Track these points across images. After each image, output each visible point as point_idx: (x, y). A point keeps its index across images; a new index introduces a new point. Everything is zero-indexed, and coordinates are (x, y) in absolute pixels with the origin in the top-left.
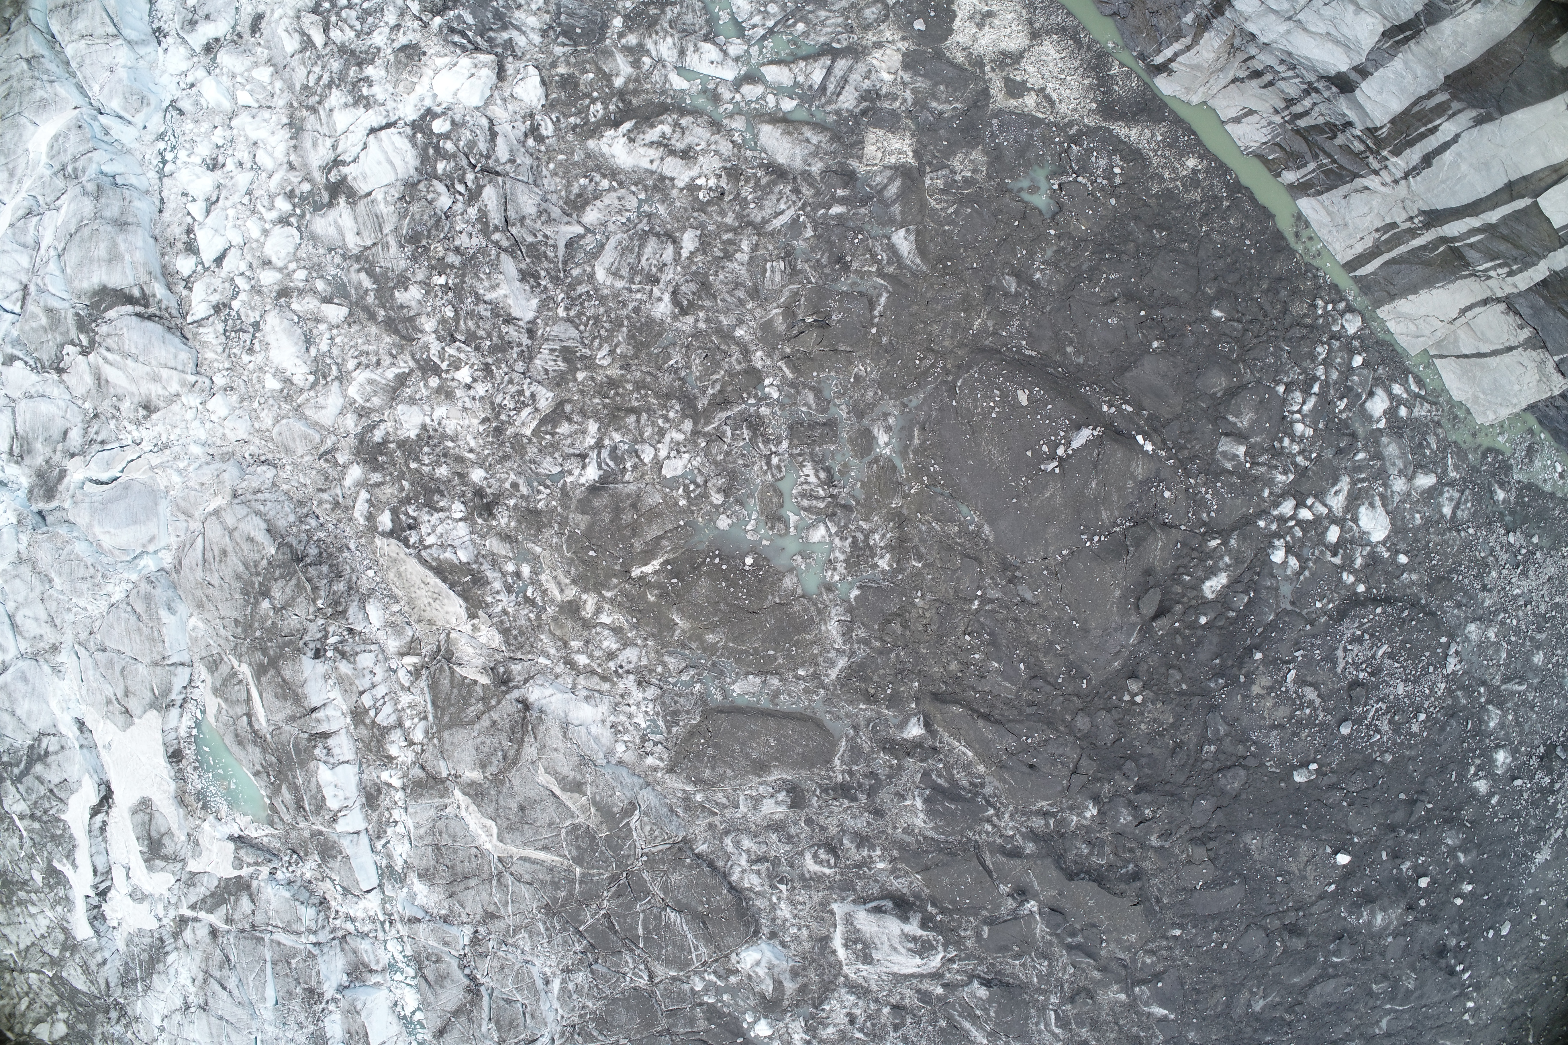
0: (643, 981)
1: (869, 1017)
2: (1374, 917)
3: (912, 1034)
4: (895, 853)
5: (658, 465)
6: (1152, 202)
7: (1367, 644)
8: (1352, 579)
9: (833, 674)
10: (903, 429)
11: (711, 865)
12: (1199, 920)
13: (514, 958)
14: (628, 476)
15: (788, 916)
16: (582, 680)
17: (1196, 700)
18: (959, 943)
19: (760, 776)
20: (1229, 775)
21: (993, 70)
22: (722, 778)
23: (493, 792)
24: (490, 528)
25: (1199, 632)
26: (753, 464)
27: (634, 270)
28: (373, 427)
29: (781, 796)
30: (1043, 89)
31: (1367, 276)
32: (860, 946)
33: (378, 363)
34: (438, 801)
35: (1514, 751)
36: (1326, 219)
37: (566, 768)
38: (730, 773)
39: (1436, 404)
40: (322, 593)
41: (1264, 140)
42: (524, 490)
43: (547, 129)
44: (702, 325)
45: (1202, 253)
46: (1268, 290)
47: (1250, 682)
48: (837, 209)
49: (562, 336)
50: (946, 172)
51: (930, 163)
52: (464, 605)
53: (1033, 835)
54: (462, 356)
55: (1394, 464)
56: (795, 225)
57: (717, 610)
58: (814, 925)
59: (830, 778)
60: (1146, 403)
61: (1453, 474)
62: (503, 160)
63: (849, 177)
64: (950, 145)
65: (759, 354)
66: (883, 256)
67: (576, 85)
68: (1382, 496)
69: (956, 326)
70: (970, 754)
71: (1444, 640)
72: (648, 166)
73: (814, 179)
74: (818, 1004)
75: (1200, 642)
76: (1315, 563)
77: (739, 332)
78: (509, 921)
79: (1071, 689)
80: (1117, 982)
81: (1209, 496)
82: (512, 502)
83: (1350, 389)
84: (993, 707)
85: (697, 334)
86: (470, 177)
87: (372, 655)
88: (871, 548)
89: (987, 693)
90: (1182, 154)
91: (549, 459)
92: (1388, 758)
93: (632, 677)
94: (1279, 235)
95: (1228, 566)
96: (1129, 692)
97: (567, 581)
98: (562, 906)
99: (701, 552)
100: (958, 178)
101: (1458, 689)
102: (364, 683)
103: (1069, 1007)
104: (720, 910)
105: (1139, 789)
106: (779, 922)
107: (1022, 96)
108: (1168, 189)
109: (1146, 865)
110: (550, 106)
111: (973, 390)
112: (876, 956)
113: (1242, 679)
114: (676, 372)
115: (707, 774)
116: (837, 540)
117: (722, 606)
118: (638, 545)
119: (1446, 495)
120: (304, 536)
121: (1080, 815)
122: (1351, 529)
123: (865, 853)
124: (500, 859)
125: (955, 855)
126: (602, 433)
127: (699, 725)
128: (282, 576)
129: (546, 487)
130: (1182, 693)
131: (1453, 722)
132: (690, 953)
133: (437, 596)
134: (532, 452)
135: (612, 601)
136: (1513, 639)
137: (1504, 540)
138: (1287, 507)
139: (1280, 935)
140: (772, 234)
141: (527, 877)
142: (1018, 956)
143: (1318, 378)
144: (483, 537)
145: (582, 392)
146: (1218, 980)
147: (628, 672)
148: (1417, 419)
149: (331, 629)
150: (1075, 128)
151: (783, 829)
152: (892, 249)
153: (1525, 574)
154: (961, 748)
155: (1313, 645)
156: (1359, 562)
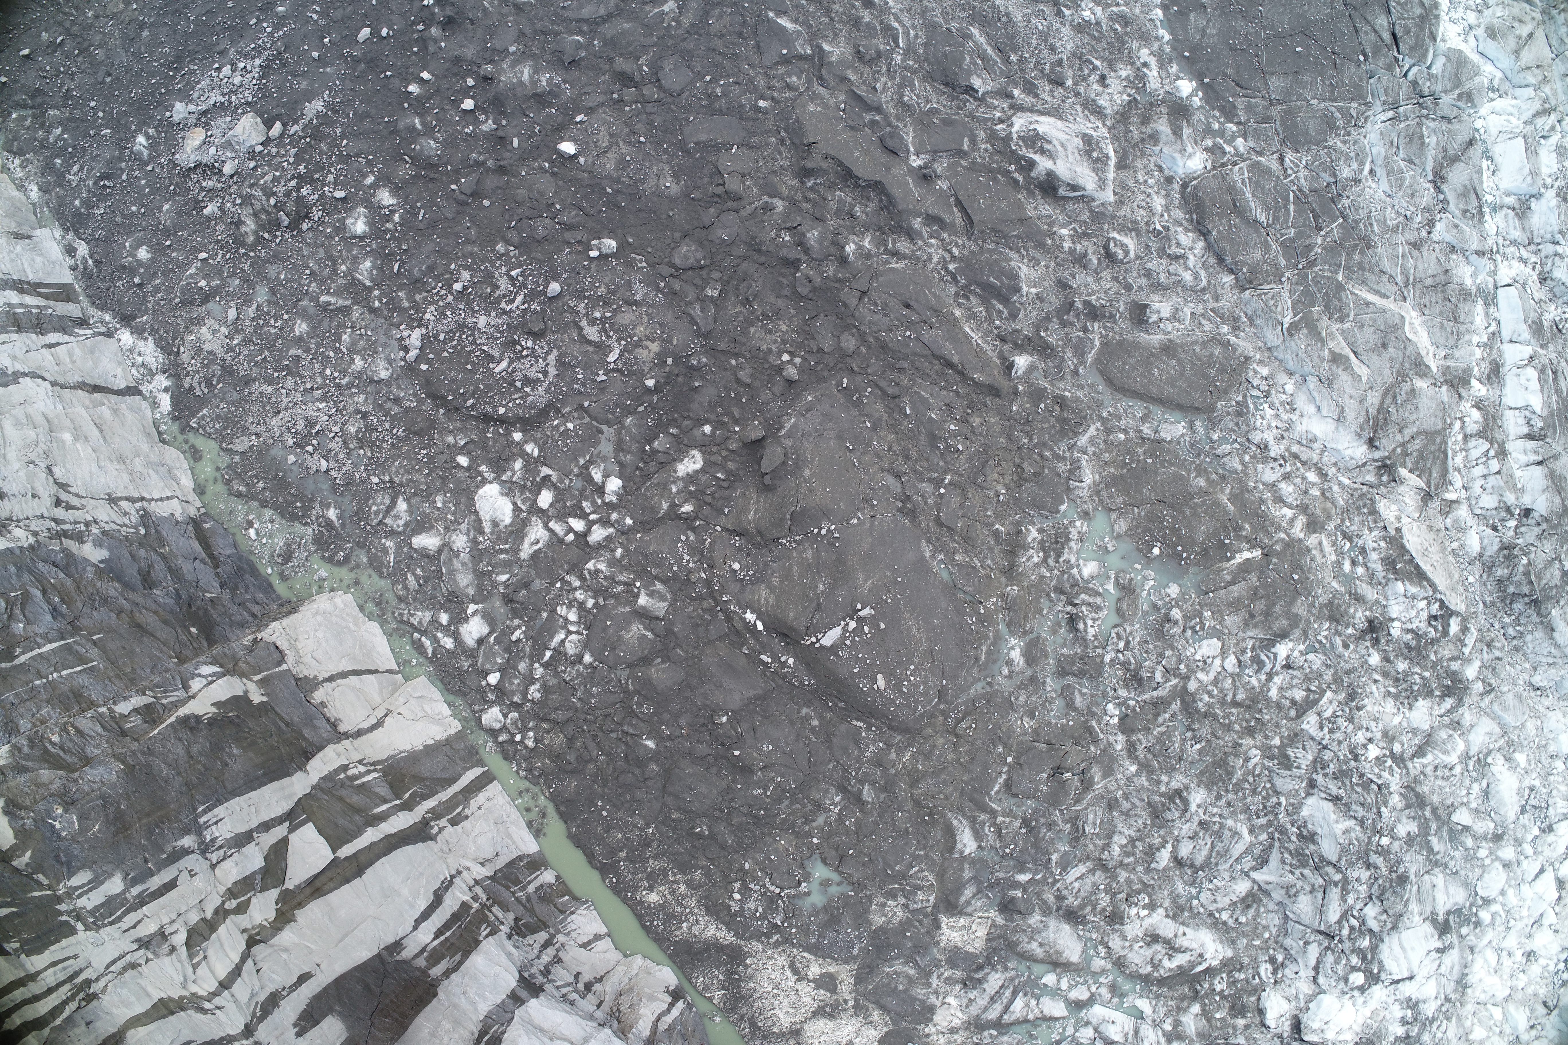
0: (1290, 157)
1: (1084, 79)
2: (531, 77)
3: (1045, 53)
4: (1049, 241)
5: (1224, 653)
6: (703, 862)
7: (518, 376)
8: (529, 448)
9: (1092, 431)
10: (995, 661)
11: (1221, 260)
12: (736, 111)
13: (1401, 202)
14: (1250, 644)
15: (1155, 197)
16: (1315, 458)
17: (722, 346)
18: (993, 136)
19: (1170, 340)
20: (692, 260)
21: (846, 1002)
22: (1204, 345)
23: (1407, 365)
24: (1371, 610)
25: (712, 417)
26: (1139, 643)
27: (1219, 835)
28: (1449, 712)
29: (1154, 318)
30: (799, 980)
31: (472, 767)
32: (1095, 154)
33: (1436, 768)
34: (1451, 363)
35: (341, 229)
36: (512, 829)
37: (1344, 377)
38: (1197, 349)
39: (402, 622)
40: (1521, 569)
41: (573, 917)
42: (1338, 641)
43: (1265, 969)
44: (1165, 778)
45: (657, 806)
46: (587, 762)
47: (661, 357)
48: (1024, 878)
49: (1288, 780)
50: (913, 907)
51: (926, 915)
52: (1405, 542)
53: (911, 235)
54: (1376, 770)
55: (463, 564)
56: (1065, 866)
57: (1193, 508)
58: (1131, 183)
59: (1105, 328)
60: (743, 661)
61: (390, 544)
62: (1315, 944)
63: (1007, 907)
64: (904, 932)
65: (1119, 747)
66: (988, 831)
67: (1232, 1007)
68: (481, 531)
69: (928, 756)
70: (967, 329)
71: (424, 367)
72: (1187, 930)
73: (1040, 908)
74: (1133, 103)
75: (712, 407)
76: (571, 471)
77: (1133, 768)
78: (1400, 239)
79: (859, 379)
80: (831, 63)
81: (686, 557)
82: (1350, 631)
83: (507, 650)
84: (940, 374)
85: (1171, 770)
86: (1345, 932)
87: (1481, 505)
88: (1043, 549)
89: (944, 388)
90: (661, 907)
91: (1315, 667)
92: (500, 248)
93: (1272, 454)
94: (565, 817)
95: (674, 482)
96: (795, 365)
97: (1314, 552)
98: (1356, 245)
99: (1197, 565)
100: (902, 900)
101: (407, 309)
102: (1492, 481)
103: (882, 47)
104: (1221, 216)
105: (794, 264)
106: (1163, 193)
107: (821, 975)
108: (684, 874)
109: (792, 182)
110: (1258, 990)
111: (926, 694)
112: (1079, 142)
113: (670, 361)
114: (1194, 737)
115: (1217, 351)
116: (1073, 561)
117: (1188, 511)
118: (1253, 579)
119: (401, 523)
120: (1523, 620)
121: (860, 247)
122: (524, 501)
123: (1079, 247)
124: (1405, 299)
125: (993, 230)
126: (1266, 687)
127: (1219, 399)
128: (1551, 588)
129: (1320, 642)
130: (736, 356)
131: (416, 273)
132: (1250, 179)
133: (1425, 553)
134: (1328, 677)
135: (1279, 528)
136: (331, 354)
137: (333, 464)
138: (598, 534)
139: (643, 78)
140: (1088, 858)
141: (1385, 279)
142: (933, 112)
143: (542, 665)
144: (1377, 601)
145: (1278, 725)
146: (718, 43)
147: (1275, 460)
148: (427, 608)
149: (1511, 533)
150: (772, 941)
151: (1152, 284)
152: (978, 835)
153: (310, 423)
154: (976, 337)
155: (584, 385)
156: (518, 465)
